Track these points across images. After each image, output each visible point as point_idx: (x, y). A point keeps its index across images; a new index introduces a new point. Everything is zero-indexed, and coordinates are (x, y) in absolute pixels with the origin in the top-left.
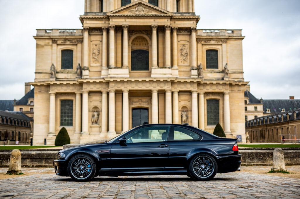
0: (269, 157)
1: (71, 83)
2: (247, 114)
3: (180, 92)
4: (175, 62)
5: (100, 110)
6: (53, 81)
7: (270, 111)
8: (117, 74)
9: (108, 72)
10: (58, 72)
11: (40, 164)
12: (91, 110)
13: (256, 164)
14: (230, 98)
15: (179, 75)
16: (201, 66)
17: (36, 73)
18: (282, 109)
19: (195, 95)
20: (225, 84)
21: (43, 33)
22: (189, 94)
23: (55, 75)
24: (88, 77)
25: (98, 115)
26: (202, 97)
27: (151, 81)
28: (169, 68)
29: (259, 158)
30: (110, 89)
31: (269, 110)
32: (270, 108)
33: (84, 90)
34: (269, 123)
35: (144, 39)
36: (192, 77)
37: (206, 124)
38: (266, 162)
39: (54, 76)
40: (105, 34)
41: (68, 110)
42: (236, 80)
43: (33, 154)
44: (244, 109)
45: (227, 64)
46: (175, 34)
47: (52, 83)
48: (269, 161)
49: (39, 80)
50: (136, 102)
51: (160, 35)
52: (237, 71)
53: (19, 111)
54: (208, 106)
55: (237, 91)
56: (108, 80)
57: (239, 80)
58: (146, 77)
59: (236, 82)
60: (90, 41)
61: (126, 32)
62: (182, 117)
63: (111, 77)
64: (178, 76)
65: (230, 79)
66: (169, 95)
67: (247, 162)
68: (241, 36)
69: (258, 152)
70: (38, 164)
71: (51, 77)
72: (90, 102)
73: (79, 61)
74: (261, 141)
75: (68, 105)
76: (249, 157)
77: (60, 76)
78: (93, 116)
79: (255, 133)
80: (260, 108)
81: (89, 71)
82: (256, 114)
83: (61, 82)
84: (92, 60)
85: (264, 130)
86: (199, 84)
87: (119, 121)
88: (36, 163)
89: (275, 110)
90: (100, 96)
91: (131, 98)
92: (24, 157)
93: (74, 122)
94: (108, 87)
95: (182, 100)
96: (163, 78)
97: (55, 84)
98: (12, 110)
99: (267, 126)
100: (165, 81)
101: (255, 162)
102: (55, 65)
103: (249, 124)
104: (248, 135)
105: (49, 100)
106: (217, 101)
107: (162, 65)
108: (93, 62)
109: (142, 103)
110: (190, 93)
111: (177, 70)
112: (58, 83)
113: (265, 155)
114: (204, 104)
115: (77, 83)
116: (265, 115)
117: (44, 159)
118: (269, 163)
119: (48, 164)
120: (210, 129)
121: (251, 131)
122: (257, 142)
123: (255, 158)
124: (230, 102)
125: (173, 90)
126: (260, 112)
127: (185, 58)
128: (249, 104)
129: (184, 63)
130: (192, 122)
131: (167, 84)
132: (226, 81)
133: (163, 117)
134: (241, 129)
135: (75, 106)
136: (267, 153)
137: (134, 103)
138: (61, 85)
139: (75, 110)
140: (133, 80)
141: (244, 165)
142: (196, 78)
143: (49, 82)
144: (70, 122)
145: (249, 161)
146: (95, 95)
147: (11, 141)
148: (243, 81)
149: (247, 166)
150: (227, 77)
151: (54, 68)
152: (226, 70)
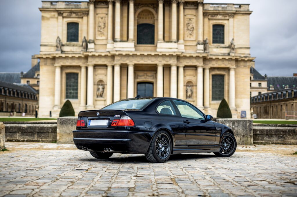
0: (290, 135)
1: (77, 56)
2: (251, 89)
3: (185, 67)
4: (181, 36)
5: (105, 83)
6: (58, 54)
7: (274, 88)
8: (123, 48)
9: (113, 46)
10: (63, 45)
11: (31, 139)
12: (96, 83)
13: (275, 143)
14: (236, 73)
15: (185, 49)
16: (207, 41)
17: (41, 45)
18: (285, 86)
19: (200, 70)
20: (230, 60)
21: (48, 5)
22: (194, 69)
23: (61, 48)
24: (93, 50)
25: (103, 88)
26: (207, 72)
27: (156, 56)
28: (175, 42)
29: (278, 135)
30: (115, 63)
32: (273, 84)
33: (89, 63)
34: (273, 99)
35: (150, 12)
36: (198, 51)
37: (211, 99)
38: (287, 141)
39: (59, 49)
40: (110, 6)
41: (74, 83)
43: (24, 127)
44: (249, 85)
45: (233, 39)
46: (182, 8)
47: (57, 56)
48: (290, 139)
49: (45, 53)
50: (141, 76)
51: (167, 8)
52: (243, 46)
53: (26, 83)
54: (213, 81)
55: (243, 67)
56: (114, 54)
57: (245, 55)
58: (151, 51)
59: (242, 57)
60: (96, 14)
61: (132, 5)
62: (187, 91)
63: (116, 51)
64: (184, 51)
65: (236, 55)
66: (174, 70)
67: (265, 141)
68: (248, 11)
69: (278, 130)
70: (30, 138)
71: (57, 50)
72: (95, 75)
73: (85, 35)
74: (265, 117)
75: (74, 78)
76: (267, 135)
77: (65, 49)
78: (98, 89)
79: (259, 109)
80: (264, 84)
81: (95, 44)
82: (260, 90)
83: (67, 55)
84: (97, 32)
85: (268, 107)
86: (205, 59)
87: (124, 94)
88: (27, 137)
89: (279, 87)
90: (105, 70)
92: (14, 130)
93: (79, 95)
94: (114, 60)
95: (187, 75)
96: (169, 52)
97: (60, 57)
98: (20, 82)
99: (271, 102)
100: (171, 56)
101: (273, 141)
102: (61, 38)
103: (253, 100)
105: (54, 72)
106: (223, 76)
107: (167, 39)
108: (99, 35)
109: (148, 77)
110: (195, 67)
111: (183, 44)
112: (64, 55)
113: (285, 133)
114: (210, 79)
115: (83, 56)
116: (269, 92)
117: (36, 133)
118: (289, 141)
119: (41, 138)
120: (214, 104)
121: (255, 107)
122: (261, 118)
123: (274, 136)
124: (236, 78)
125: (179, 65)
126: (264, 88)
127: (192, 33)
128: (253, 81)
129: (190, 38)
130: (196, 97)
131: (172, 59)
132: (232, 56)
133: (168, 91)
134: (245, 105)
135: (81, 80)
136: (288, 131)
137: (139, 77)
138: (66, 58)
139: (80, 83)
140: (138, 53)
141: (262, 143)
142: (202, 53)
143: (55, 55)
144: (75, 95)
145: (267, 139)
146: (100, 68)
147: (17, 112)
148: (250, 57)
149: (265, 144)
150: (233, 53)
151: (60, 41)
152: (233, 46)
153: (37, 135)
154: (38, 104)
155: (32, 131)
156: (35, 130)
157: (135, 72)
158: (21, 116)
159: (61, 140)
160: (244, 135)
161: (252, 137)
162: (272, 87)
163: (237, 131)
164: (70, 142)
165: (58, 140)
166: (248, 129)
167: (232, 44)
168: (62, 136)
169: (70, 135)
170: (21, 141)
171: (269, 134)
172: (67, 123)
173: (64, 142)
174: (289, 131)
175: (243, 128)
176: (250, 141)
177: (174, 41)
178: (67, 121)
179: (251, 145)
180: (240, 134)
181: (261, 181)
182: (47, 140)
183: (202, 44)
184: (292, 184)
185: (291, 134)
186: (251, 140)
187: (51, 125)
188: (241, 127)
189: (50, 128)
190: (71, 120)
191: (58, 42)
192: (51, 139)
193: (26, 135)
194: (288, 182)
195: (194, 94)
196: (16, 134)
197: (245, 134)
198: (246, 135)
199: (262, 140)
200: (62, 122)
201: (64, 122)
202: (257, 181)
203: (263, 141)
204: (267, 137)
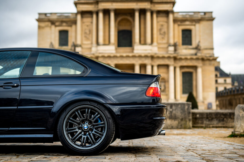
2: (217, 85)
3: (159, 66)
4: (155, 40)
7: (238, 83)
8: (105, 50)
9: (97, 49)
14: (203, 71)
15: (158, 51)
19: (171, 69)
20: (197, 59)
21: (43, 17)
26: (178, 70)
27: (134, 57)
28: (149, 45)
29: (219, 119)
32: (237, 81)
34: (236, 92)
35: (128, 21)
36: (169, 52)
37: (182, 92)
38: (228, 124)
40: (95, 16)
42: (208, 55)
44: (215, 81)
45: (199, 42)
46: (155, 16)
51: (142, 17)
54: (183, 77)
55: (208, 65)
56: (97, 56)
57: (210, 55)
58: (130, 52)
59: (207, 57)
60: (82, 22)
61: (112, 15)
63: (100, 53)
65: (202, 55)
66: (149, 68)
67: (205, 124)
68: (212, 17)
69: (218, 113)
73: (73, 40)
76: (207, 118)
80: (229, 80)
81: (82, 48)
82: (225, 86)
84: (84, 38)
85: (232, 99)
86: (175, 59)
89: (242, 83)
95: (161, 72)
96: (144, 53)
99: (234, 95)
100: (146, 57)
101: (214, 124)
102: (54, 43)
103: (219, 95)
104: (218, 103)
106: (191, 74)
107: (143, 42)
108: (85, 40)
110: (167, 66)
111: (156, 46)
113: (226, 116)
114: (180, 76)
118: (231, 125)
121: (221, 100)
123: (214, 119)
124: (203, 74)
125: (153, 64)
126: (228, 84)
127: (164, 37)
128: (219, 77)
129: (162, 41)
130: (168, 91)
131: (147, 59)
132: (198, 56)
134: (211, 98)
140: (118, 55)
141: (202, 127)
142: (173, 54)
145: (208, 123)
148: (214, 57)
149: (205, 128)
151: (53, 46)
160: (182, 119)
161: (191, 121)
162: (236, 83)
163: (175, 114)
166: (186, 113)
167: (198, 46)
171: (209, 117)
174: (230, 114)
175: (181, 111)
176: (189, 124)
177: (149, 43)
179: (189, 128)
180: (178, 118)
183: (173, 46)
185: (232, 117)
188: (179, 111)
195: (167, 89)
199: (202, 123)
204: (207, 120)
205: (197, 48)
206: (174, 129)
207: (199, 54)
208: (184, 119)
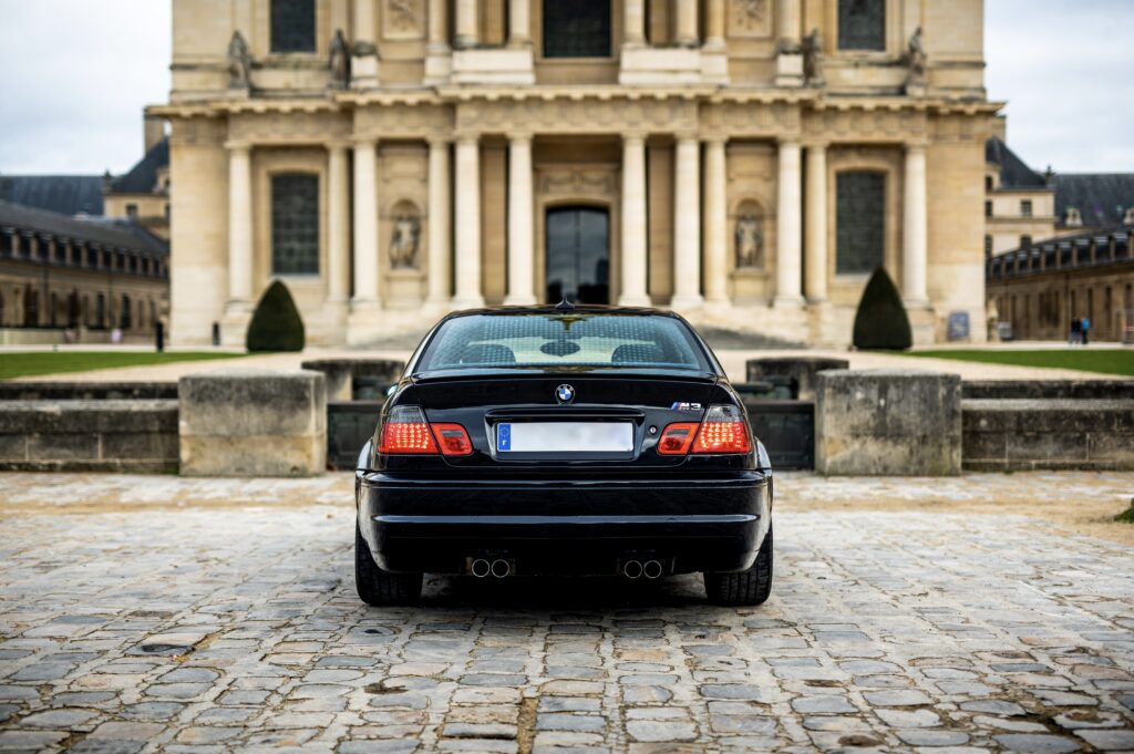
0: (1113, 434)
1: (311, 106)
2: (991, 228)
3: (732, 144)
4: (717, 24)
5: (422, 213)
6: (239, 100)
7: (1083, 217)
8: (488, 72)
9: (450, 65)
10: (257, 66)
12: (388, 211)
13: (1052, 464)
14: (931, 167)
15: (732, 74)
16: (819, 41)
17: (174, 67)
18: (1125, 208)
19: (790, 157)
20: (910, 111)
22: (766, 149)
23: (247, 75)
24: (373, 84)
25: (416, 233)
26: (818, 162)
27: (620, 101)
28: (691, 47)
29: (1064, 435)
30: (460, 130)
31: (1078, 213)
32: (1079, 205)
33: (358, 135)
34: (1075, 262)
36: (781, 82)
37: (833, 267)
38: (1098, 455)
39: (242, 79)
41: (302, 212)
42: (955, 96)
44: (982, 208)
45: (919, 32)
47: (235, 108)
48: (1112, 449)
49: (187, 97)
50: (559, 183)
52: (958, 58)
53: (123, 215)
54: (840, 196)
55: (956, 139)
56: (451, 98)
57: (965, 94)
58: (599, 81)
59: (954, 102)
62: (738, 240)
63: (463, 85)
64: (725, 81)
65: (932, 93)
66: (687, 156)
67: (1010, 456)
69: (1063, 412)
71: (233, 86)
72: (382, 180)
73: (339, 22)
74: (1044, 332)
75: (302, 193)
76: (1019, 432)
77: (268, 79)
78: (397, 236)
79: (1020, 304)
80: (1043, 204)
81: (380, 59)
82: (1027, 229)
83: (273, 104)
84: (387, 14)
85: (1057, 294)
86: (807, 109)
87: (496, 256)
89: (1100, 214)
90: (422, 159)
91: (545, 166)
93: (322, 260)
94: (453, 122)
95: (740, 175)
96: (666, 87)
97: (248, 114)
98: (98, 210)
99: (1067, 275)
100: (676, 101)
101: (1044, 456)
102: (246, 35)
103: (997, 268)
104: (994, 313)
105: (224, 174)
106: (877, 179)
107: (662, 34)
108: (394, 23)
109: (586, 187)
110: (772, 145)
111: (721, 53)
112: (259, 106)
113: (1093, 425)
114: (828, 189)
115: (333, 107)
116: (1064, 234)
117: (100, 436)
118: (1108, 459)
119: (122, 457)
120: (846, 289)
121: (1007, 294)
122: (1027, 336)
123: (1047, 436)
124: (931, 183)
125: (706, 136)
126: (1041, 221)
127: (756, 8)
128: (999, 192)
129: (749, 27)
130: (775, 260)
131: (680, 112)
132: (913, 98)
133: (665, 239)
134: (967, 289)
135: (327, 199)
136: (1102, 416)
137: (553, 188)
138: (272, 114)
139: (327, 214)
140: (548, 93)
141: (997, 468)
142: (798, 88)
143: (225, 105)
144: (307, 259)
145: (1020, 450)
146: (401, 155)
147: (91, 328)
148: (983, 101)
149: (1009, 471)
150: (919, 85)
151: (243, 49)
152: (917, 56)
153: (106, 443)
154: (167, 296)
155: (85, 428)
156: (95, 423)
157: (539, 166)
158: (108, 341)
159: (197, 465)
160: (925, 437)
161: (960, 444)
162: (1074, 216)
163: (899, 420)
164: (233, 469)
165: (187, 464)
166: (941, 413)
167: (913, 50)
168: (201, 448)
169: (232, 444)
170: (41, 467)
171: (1027, 428)
172: (217, 396)
173: (208, 471)
174: (1110, 415)
175: (922, 407)
176: (951, 457)
177: (688, 41)
178: (218, 387)
179: (952, 473)
180: (910, 433)
181: (913, 708)
182: (142, 464)
183: (796, 53)
184: (1042, 728)
185: (1115, 427)
186: (954, 455)
187: (158, 405)
188: (912, 406)
189: (154, 417)
190: (234, 386)
191: (237, 52)
192: (156, 460)
193: (63, 445)
194: (1027, 717)
195: (767, 251)
196: (20, 442)
197: (928, 433)
198: (932, 434)
199: (1000, 452)
200: (201, 392)
201: (207, 393)
202: (895, 707)
203: (1003, 456)
204: (1020, 440)
205: (908, 61)
206: (893, 475)
207: (916, 91)
208: (930, 440)
